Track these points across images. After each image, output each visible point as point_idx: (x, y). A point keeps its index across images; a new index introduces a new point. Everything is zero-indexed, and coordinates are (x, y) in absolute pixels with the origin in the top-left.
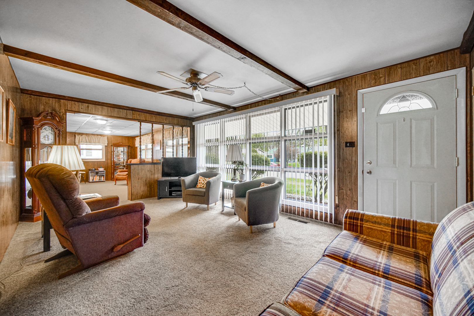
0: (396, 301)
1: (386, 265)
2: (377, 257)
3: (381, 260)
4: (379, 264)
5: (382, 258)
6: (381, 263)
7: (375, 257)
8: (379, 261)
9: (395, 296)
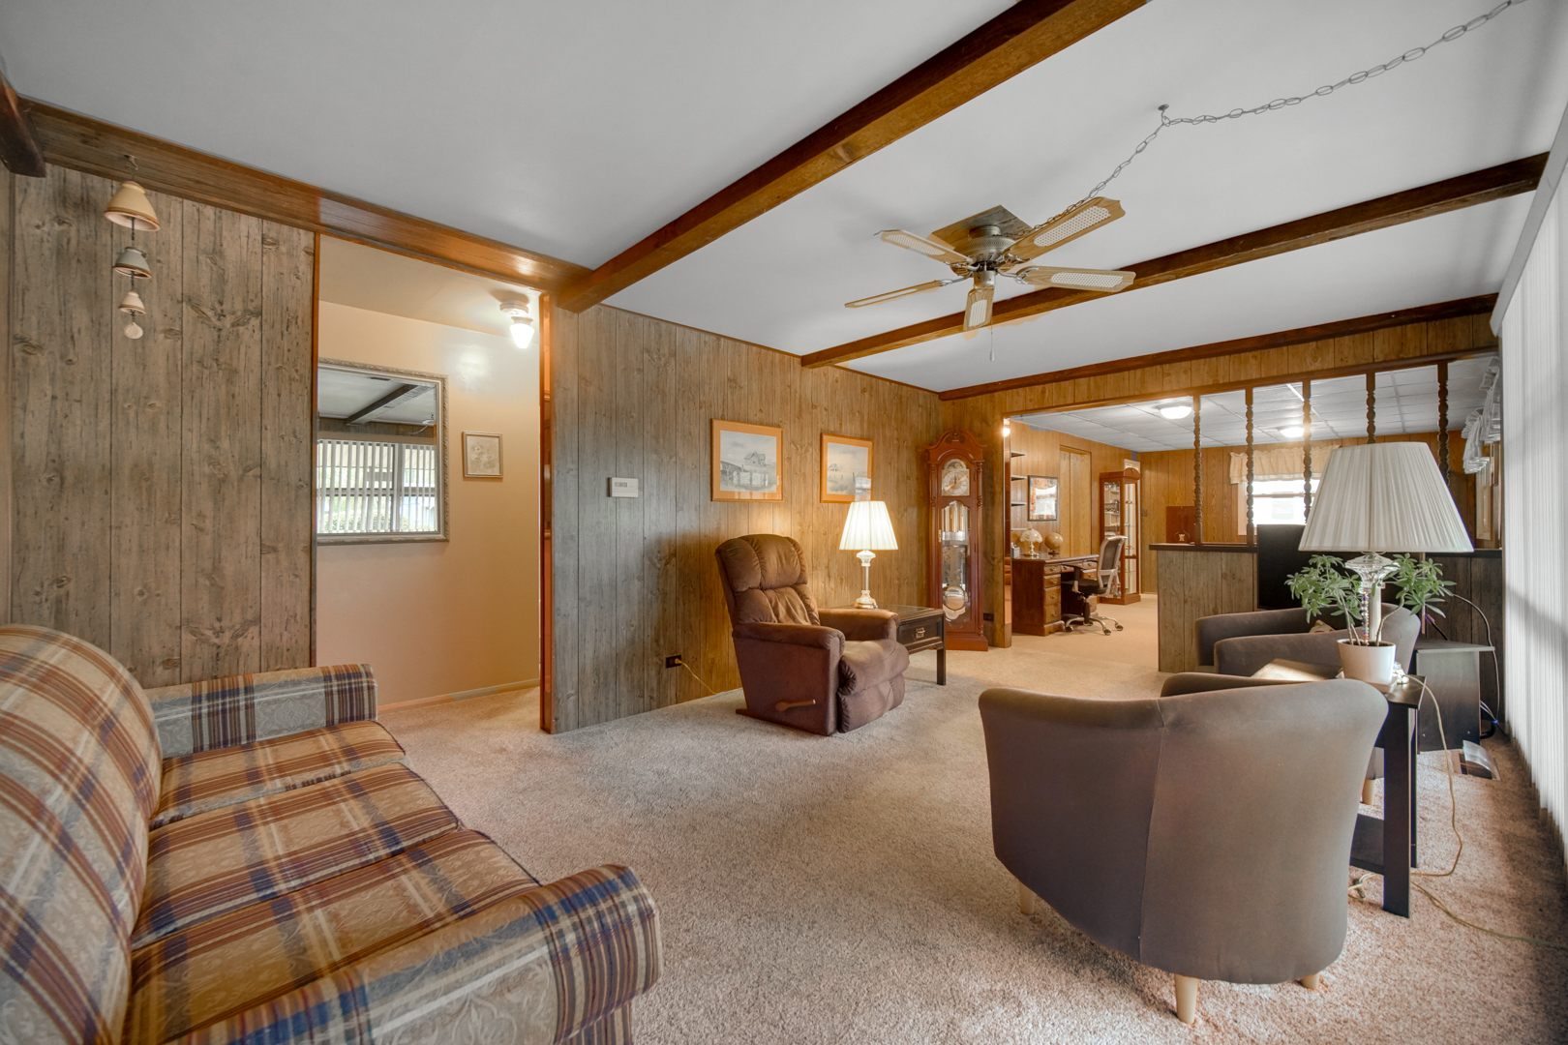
0: (227, 858)
1: (291, 916)
2: (334, 918)
3: (317, 918)
4: (313, 903)
5: (318, 928)
6: (311, 909)
7: (343, 913)
8: (319, 912)
9: (233, 863)
